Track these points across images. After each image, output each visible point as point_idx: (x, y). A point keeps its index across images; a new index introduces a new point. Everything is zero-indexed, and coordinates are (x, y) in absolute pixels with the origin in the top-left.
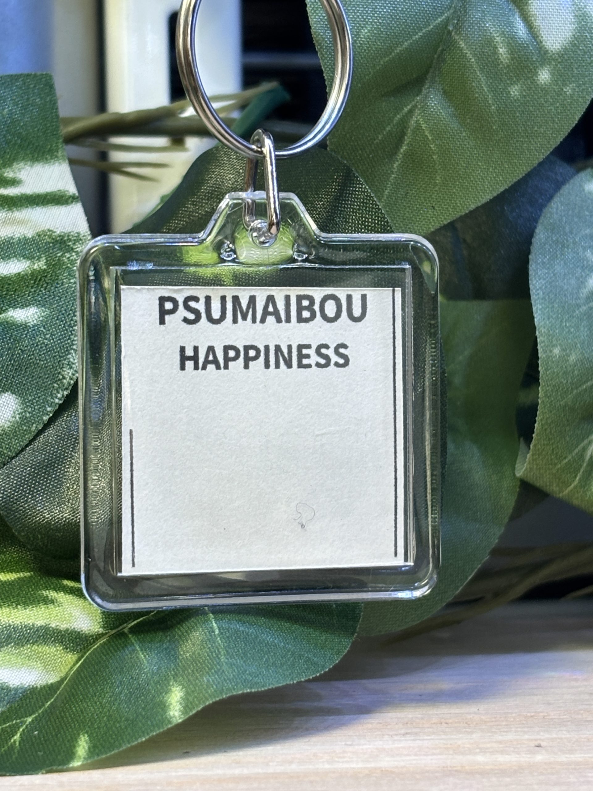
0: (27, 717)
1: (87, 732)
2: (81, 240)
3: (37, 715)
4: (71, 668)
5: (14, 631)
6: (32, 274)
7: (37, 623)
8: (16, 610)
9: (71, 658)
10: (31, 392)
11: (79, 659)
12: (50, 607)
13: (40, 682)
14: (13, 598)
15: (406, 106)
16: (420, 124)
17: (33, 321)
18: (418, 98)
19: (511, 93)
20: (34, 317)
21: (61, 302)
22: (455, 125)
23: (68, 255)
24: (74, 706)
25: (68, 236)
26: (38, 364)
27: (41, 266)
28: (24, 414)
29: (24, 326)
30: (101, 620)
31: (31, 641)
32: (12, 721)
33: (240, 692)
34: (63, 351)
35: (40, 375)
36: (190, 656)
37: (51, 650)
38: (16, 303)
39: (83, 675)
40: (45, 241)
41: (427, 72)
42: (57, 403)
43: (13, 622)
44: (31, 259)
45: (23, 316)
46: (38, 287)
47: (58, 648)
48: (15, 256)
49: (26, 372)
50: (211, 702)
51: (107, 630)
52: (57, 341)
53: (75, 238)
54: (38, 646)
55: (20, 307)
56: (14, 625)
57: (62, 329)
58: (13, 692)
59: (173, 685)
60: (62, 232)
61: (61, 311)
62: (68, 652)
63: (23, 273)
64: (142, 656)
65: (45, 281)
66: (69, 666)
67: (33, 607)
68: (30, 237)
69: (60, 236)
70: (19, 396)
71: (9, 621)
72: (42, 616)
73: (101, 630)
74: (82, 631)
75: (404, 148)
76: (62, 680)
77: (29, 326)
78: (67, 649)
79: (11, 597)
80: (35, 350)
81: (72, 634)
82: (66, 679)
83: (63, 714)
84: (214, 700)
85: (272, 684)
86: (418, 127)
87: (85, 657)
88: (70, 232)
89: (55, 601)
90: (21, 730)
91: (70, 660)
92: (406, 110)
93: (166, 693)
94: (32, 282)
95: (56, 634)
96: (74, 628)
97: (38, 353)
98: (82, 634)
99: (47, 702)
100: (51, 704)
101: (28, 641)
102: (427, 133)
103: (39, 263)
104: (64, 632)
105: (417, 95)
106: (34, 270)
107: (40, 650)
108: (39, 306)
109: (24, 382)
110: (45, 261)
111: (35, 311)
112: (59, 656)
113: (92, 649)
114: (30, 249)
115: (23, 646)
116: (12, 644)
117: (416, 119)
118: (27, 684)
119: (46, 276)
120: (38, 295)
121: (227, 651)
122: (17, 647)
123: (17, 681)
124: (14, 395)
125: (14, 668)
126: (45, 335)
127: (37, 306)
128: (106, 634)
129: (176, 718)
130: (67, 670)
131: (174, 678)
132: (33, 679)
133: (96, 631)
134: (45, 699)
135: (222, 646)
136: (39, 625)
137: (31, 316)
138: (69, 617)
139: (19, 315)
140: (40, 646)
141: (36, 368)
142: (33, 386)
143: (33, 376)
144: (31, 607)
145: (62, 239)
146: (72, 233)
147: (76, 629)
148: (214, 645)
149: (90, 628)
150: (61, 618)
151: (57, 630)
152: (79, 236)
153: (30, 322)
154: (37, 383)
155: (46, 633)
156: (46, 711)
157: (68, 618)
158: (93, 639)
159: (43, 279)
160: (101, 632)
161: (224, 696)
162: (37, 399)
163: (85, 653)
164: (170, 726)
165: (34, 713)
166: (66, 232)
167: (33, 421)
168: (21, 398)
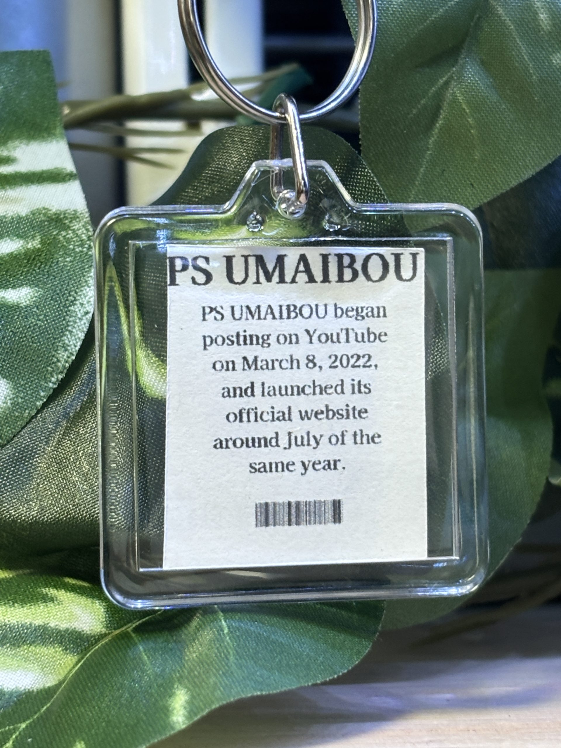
0: (21, 723)
1: (83, 739)
2: (78, 217)
3: (31, 720)
4: (71, 670)
5: (10, 630)
6: (26, 254)
7: (35, 622)
8: (13, 608)
9: (71, 660)
10: (23, 376)
11: (79, 661)
12: (49, 606)
13: (37, 685)
14: (10, 595)
15: (441, 78)
16: (456, 96)
17: (26, 302)
18: (454, 69)
19: (554, 61)
20: (27, 297)
21: (56, 281)
22: (495, 98)
23: (64, 233)
24: (71, 711)
25: (65, 214)
26: (31, 346)
27: (35, 245)
28: (15, 399)
29: (15, 308)
30: (104, 620)
31: (28, 642)
32: (6, 727)
33: (249, 695)
34: (57, 332)
35: (33, 358)
36: (196, 656)
37: (50, 651)
38: (8, 283)
39: (81, 677)
40: (40, 219)
41: (463, 41)
42: (51, 388)
43: (9, 621)
44: (25, 239)
45: (15, 297)
46: (31, 266)
47: (57, 649)
48: (8, 236)
49: (18, 355)
50: (217, 706)
51: (110, 630)
52: (51, 322)
53: (71, 216)
54: (36, 646)
55: (12, 288)
56: (10, 625)
57: (57, 309)
58: (7, 696)
59: (177, 688)
60: (58, 210)
61: (55, 291)
62: (68, 654)
63: (15, 252)
64: (145, 657)
65: (39, 260)
66: (69, 668)
67: (31, 605)
68: (24, 215)
69: (55, 214)
70: (11, 381)
71: (4, 620)
72: (40, 615)
73: (104, 630)
74: (83, 631)
75: (440, 123)
76: (60, 683)
77: (21, 307)
78: (66, 650)
79: (8, 595)
80: (28, 332)
81: (72, 634)
82: (64, 683)
83: (59, 720)
84: (221, 704)
85: (285, 686)
86: (455, 100)
87: (85, 658)
88: (66, 210)
89: (55, 599)
90: (14, 737)
91: (70, 662)
92: (441, 81)
93: (170, 696)
94: (25, 261)
95: (55, 635)
96: (75, 628)
97: (30, 335)
98: (84, 634)
99: (43, 707)
100: (47, 708)
101: (24, 641)
102: (464, 106)
103: (33, 242)
104: (64, 631)
105: (453, 66)
106: (28, 249)
107: (38, 651)
108: (32, 286)
109: (16, 366)
110: (39, 240)
111: (28, 291)
112: (58, 657)
113: (93, 650)
114: (24, 228)
115: (19, 647)
116: (8, 645)
117: (452, 92)
118: (23, 688)
119: (40, 255)
120: (32, 274)
121: (237, 651)
122: (13, 648)
123: (12, 684)
124: (5, 380)
125: (9, 670)
126: (38, 316)
127: (30, 286)
128: (109, 634)
129: (179, 723)
130: (66, 672)
131: (178, 680)
132: (29, 682)
133: (99, 630)
134: (41, 704)
135: (232, 646)
136: (37, 624)
137: (23, 296)
138: (70, 616)
139: (10, 296)
140: (37, 647)
141: (28, 351)
142: (25, 370)
143: (25, 360)
144: (29, 605)
145: (57, 218)
146: (69, 211)
147: (77, 629)
148: (222, 644)
149: (92, 628)
150: (61, 617)
151: (57, 629)
152: (76, 214)
153: (22, 303)
154: (30, 366)
155: (45, 633)
156: (41, 716)
157: (68, 617)
158: (95, 639)
159: (37, 258)
160: (104, 632)
161: (232, 700)
162: (30, 384)
163: (86, 655)
164: (172, 732)
165: (28, 718)
166: (62, 210)
167: (25, 407)
168: (13, 382)
